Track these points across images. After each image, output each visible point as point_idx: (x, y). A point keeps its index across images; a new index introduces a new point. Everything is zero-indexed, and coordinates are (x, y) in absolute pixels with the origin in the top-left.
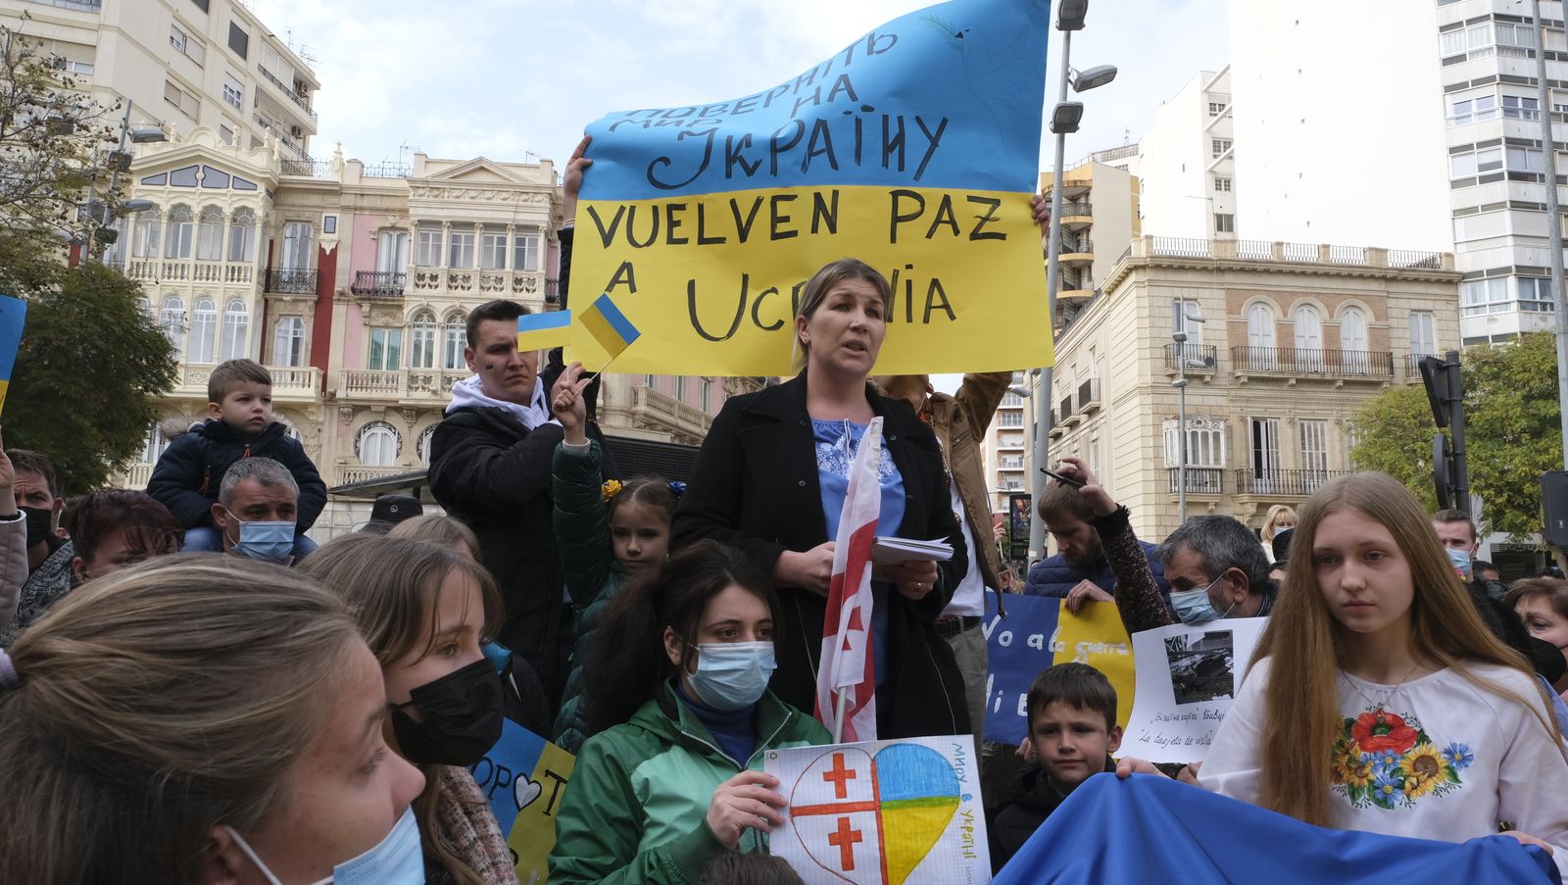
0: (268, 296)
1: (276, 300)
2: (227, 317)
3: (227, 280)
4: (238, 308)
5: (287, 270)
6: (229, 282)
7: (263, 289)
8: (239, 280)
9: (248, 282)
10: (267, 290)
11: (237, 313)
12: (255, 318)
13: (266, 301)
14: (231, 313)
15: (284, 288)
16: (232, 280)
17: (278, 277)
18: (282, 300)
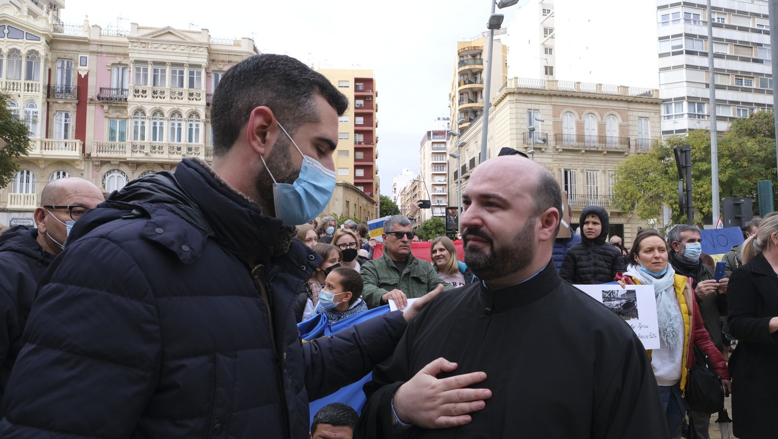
0: (49, 100)
1: (54, 102)
2: (26, 112)
3: (25, 90)
4: (32, 106)
5: (60, 86)
6: (26, 92)
7: (46, 96)
8: (32, 91)
9: (37, 93)
10: (48, 97)
11: (32, 110)
12: (43, 113)
13: (48, 103)
14: (28, 109)
15: (58, 96)
16: (28, 91)
17: (54, 91)
18: (57, 103)
